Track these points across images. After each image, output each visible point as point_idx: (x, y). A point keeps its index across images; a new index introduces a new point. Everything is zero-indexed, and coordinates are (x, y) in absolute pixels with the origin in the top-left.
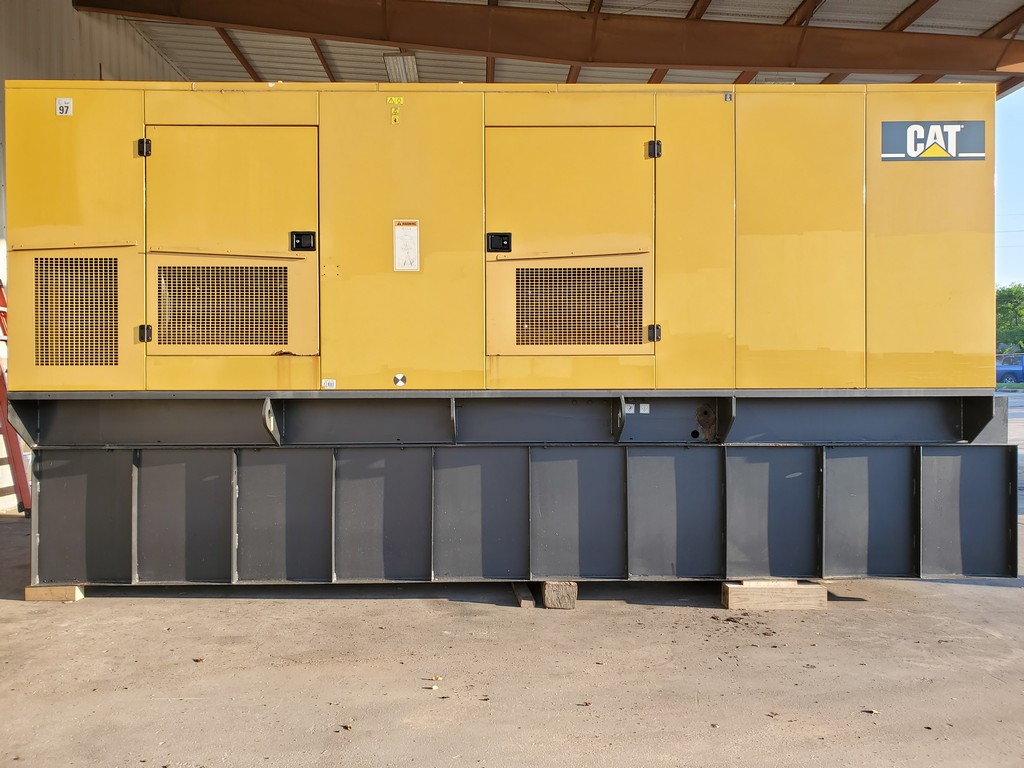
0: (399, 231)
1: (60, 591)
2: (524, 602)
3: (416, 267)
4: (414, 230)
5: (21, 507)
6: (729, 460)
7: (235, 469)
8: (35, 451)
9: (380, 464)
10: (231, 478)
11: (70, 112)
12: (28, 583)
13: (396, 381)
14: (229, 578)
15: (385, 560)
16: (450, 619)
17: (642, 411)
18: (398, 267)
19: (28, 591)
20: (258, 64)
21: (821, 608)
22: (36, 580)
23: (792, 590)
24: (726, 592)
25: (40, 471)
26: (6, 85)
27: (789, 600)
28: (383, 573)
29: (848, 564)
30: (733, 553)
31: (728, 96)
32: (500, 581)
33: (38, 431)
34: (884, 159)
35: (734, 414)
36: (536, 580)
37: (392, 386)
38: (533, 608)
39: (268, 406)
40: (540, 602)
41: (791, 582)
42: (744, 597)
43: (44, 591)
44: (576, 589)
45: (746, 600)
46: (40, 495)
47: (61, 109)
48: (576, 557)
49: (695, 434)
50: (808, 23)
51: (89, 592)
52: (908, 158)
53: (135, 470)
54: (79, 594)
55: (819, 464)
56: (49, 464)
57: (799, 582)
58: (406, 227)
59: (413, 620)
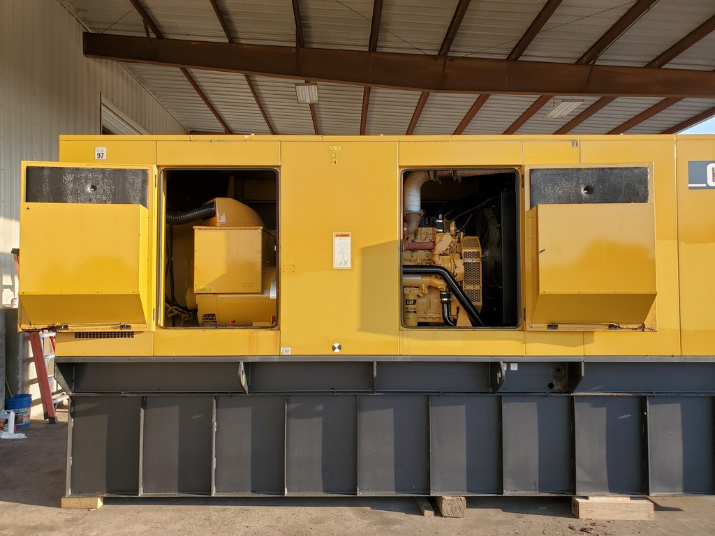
0: (337, 241)
1: (86, 501)
2: (426, 512)
3: (349, 265)
4: (348, 240)
5: (46, 415)
6: (576, 405)
7: (215, 411)
8: (71, 397)
9: (320, 408)
10: (212, 418)
11: (105, 157)
12: (64, 494)
13: (334, 348)
14: (210, 491)
15: (324, 478)
16: (375, 528)
17: (512, 369)
18: (336, 265)
19: (63, 500)
20: (205, 88)
21: (649, 519)
22: (69, 492)
23: (627, 505)
24: (576, 505)
25: (74, 412)
26: (60, 139)
27: (624, 512)
28: (321, 488)
29: (668, 484)
30: (580, 475)
31: (575, 143)
32: (408, 495)
33: (73, 381)
34: (690, 188)
35: (583, 374)
36: (434, 495)
37: (330, 352)
38: (433, 517)
39: (242, 368)
40: (438, 512)
41: (625, 498)
42: (591, 509)
43: (74, 501)
44: (465, 503)
45: (592, 512)
46: (74, 429)
47: (99, 155)
48: (464, 477)
49: (551, 386)
50: (594, 63)
51: (106, 501)
52: (708, 187)
53: (142, 411)
54: (100, 503)
55: (643, 408)
56: (81, 407)
57: (632, 498)
58: (342, 238)
59: (348, 528)
